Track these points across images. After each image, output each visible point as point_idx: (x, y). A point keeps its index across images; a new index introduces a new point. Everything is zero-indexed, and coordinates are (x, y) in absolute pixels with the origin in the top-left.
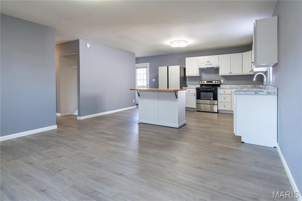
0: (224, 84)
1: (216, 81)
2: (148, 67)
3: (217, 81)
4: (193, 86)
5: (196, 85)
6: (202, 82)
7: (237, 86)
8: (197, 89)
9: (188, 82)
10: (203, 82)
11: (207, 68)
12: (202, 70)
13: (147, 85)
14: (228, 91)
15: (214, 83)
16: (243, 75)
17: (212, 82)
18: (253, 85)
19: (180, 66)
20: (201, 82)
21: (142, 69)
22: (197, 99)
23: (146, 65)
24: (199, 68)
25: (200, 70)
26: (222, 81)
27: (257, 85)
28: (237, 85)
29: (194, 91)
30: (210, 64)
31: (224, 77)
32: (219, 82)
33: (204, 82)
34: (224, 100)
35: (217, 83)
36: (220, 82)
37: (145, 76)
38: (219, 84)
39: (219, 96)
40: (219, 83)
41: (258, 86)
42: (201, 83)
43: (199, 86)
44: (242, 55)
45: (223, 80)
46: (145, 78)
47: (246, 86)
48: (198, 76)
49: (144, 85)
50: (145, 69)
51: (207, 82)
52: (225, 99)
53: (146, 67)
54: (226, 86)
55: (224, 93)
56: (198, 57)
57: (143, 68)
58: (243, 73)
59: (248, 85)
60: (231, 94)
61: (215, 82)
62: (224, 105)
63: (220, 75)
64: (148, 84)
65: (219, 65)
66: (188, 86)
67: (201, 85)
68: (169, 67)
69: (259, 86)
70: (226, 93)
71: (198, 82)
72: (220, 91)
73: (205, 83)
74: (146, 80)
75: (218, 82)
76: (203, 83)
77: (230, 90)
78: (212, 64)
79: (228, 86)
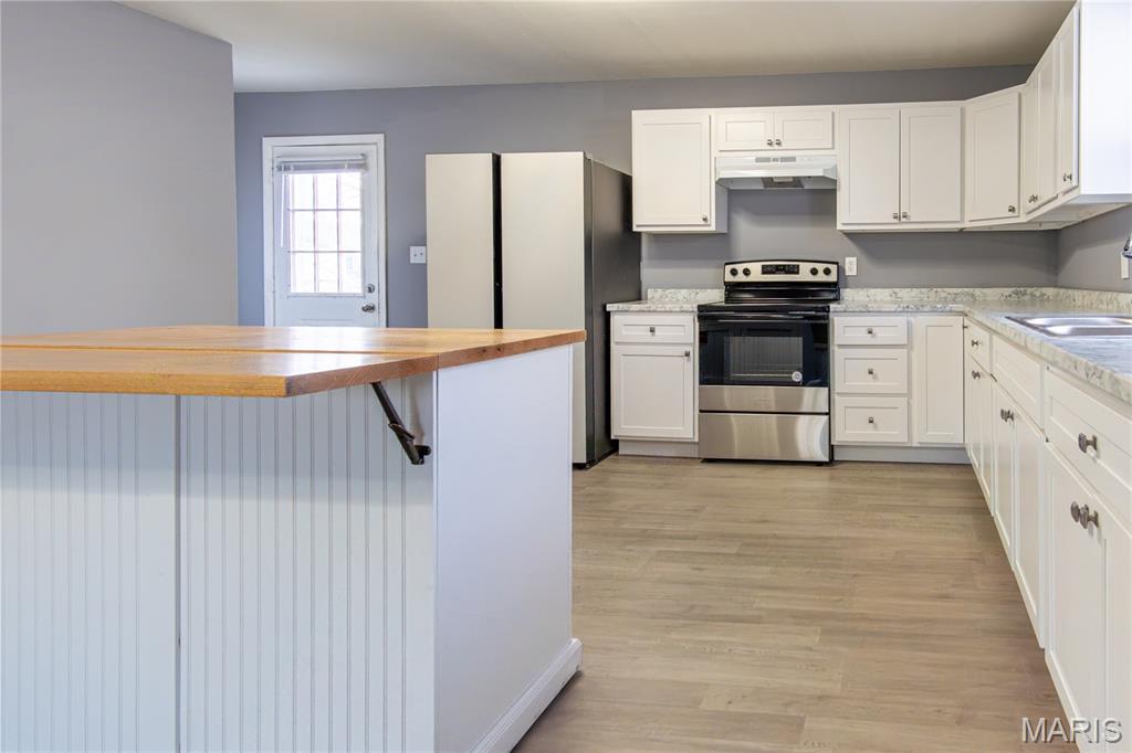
0: (860, 282)
1: (817, 266)
2: (372, 161)
3: (821, 267)
4: (684, 292)
5: (704, 287)
6: (734, 272)
7: (932, 293)
8: (706, 314)
9: (648, 272)
10: (740, 268)
11: (768, 181)
12: (734, 195)
13: (371, 290)
14: (891, 329)
15: (804, 275)
16: (961, 230)
17: (794, 270)
18: (1008, 291)
19: (587, 161)
20: (729, 268)
21: (326, 179)
22: (701, 383)
23: (364, 149)
24: (721, 183)
25: (725, 198)
26: (851, 265)
27: (1029, 290)
28: (930, 287)
29: (686, 331)
30: (783, 159)
31: (863, 240)
32: (833, 268)
33: (746, 272)
34: (867, 383)
35: (821, 277)
36: (840, 270)
37: (353, 222)
38: (835, 284)
39: (841, 362)
40: (833, 278)
41: (1032, 295)
42: (729, 278)
43: (716, 296)
44: (963, 111)
45: (855, 259)
46: (353, 240)
47: (978, 291)
48: (712, 228)
49: (346, 290)
50: (352, 180)
51: (766, 271)
52: (875, 378)
53: (361, 165)
54: (873, 291)
55: (868, 340)
56: (712, 111)
57: (335, 166)
58: (968, 217)
59: (986, 290)
60: (908, 346)
61: (814, 272)
62: (871, 413)
63: (839, 227)
64: (378, 279)
65: (835, 167)
66: (650, 293)
67: (733, 289)
68: (508, 160)
69: (1038, 294)
70: (882, 336)
71: (708, 273)
72: (845, 328)
73: (756, 275)
74: (359, 255)
75: (827, 272)
76: (741, 278)
77: (901, 320)
78: (793, 159)
79: (882, 295)
